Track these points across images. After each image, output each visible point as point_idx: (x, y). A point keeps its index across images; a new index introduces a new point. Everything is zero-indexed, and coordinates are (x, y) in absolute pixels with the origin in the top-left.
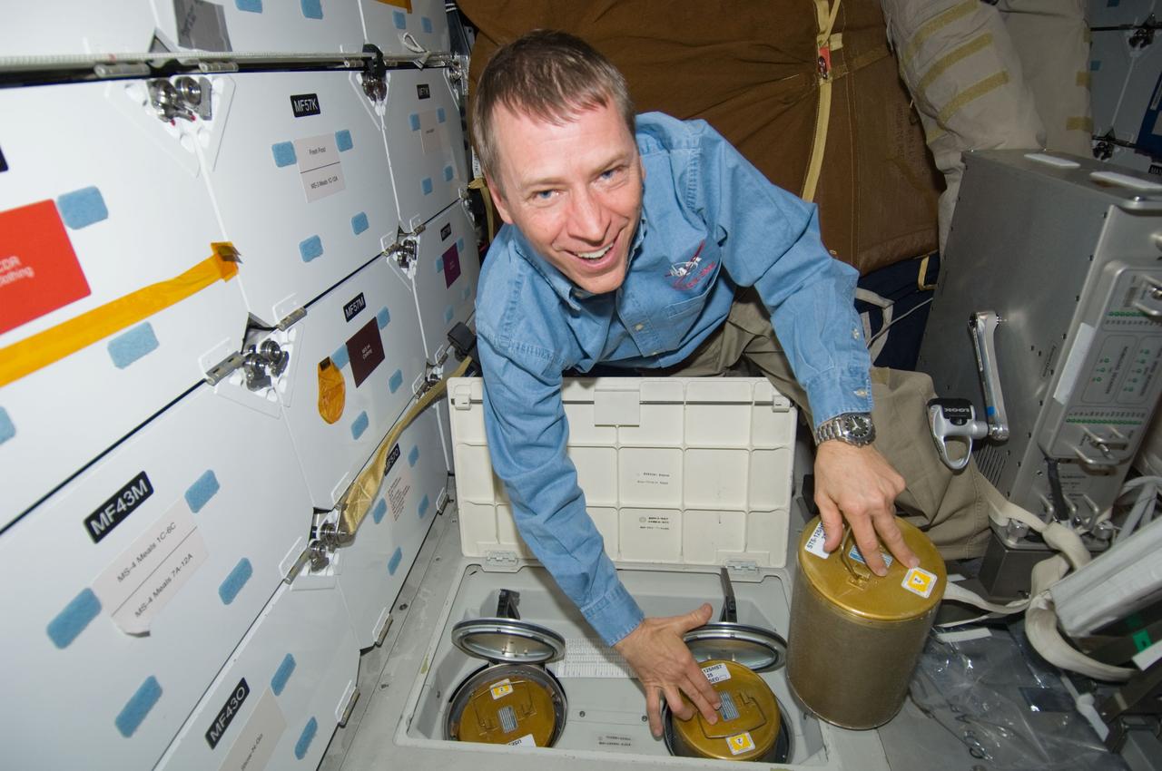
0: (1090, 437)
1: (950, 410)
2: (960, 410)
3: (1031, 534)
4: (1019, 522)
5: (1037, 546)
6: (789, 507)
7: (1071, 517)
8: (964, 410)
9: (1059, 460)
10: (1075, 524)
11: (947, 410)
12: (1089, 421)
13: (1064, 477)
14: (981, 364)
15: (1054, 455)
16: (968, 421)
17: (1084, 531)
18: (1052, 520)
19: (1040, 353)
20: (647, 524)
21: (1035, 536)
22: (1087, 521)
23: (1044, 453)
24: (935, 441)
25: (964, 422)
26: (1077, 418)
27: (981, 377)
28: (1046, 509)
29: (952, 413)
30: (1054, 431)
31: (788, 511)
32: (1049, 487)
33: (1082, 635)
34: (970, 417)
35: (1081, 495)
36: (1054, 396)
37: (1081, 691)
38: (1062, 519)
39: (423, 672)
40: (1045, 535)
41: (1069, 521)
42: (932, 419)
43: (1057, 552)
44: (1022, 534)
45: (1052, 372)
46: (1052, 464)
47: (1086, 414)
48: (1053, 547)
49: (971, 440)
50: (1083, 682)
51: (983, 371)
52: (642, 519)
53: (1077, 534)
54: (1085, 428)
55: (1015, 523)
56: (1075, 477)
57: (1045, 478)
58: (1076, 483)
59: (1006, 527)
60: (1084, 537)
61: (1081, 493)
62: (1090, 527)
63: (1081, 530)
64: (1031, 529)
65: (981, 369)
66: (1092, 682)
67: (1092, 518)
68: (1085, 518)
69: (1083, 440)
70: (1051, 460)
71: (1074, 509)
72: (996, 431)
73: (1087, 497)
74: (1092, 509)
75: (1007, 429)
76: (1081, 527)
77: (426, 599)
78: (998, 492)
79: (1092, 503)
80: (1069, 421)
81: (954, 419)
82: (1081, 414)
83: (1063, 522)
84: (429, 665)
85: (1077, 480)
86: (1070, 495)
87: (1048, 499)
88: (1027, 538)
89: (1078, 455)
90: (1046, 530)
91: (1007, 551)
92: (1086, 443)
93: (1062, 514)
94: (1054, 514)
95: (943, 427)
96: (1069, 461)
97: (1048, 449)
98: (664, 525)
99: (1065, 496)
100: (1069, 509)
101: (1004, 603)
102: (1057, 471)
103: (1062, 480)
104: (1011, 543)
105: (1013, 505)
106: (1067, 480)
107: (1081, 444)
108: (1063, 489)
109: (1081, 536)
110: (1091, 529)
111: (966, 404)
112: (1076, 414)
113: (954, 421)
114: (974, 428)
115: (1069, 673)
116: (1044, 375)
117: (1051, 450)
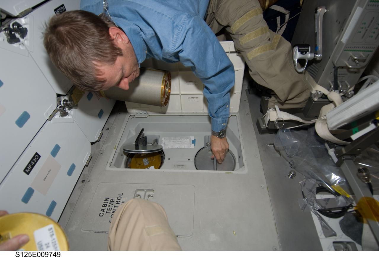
0: (352, 57)
1: (301, 48)
2: (305, 48)
3: (324, 96)
4: (320, 92)
5: (325, 100)
6: (241, 92)
7: (339, 89)
8: (306, 48)
9: (339, 67)
10: (340, 92)
11: (300, 48)
12: (353, 51)
13: (339, 74)
14: (316, 29)
15: (337, 65)
16: (307, 52)
17: (343, 94)
18: (332, 90)
19: (339, 23)
20: (191, 100)
21: (325, 96)
22: (345, 91)
23: (334, 65)
24: (294, 61)
25: (306, 53)
26: (348, 49)
27: (316, 34)
28: (330, 87)
29: (302, 49)
30: (338, 56)
31: (240, 93)
32: (333, 78)
33: (334, 129)
34: (308, 51)
35: (344, 81)
36: (342, 40)
37: (331, 148)
38: (336, 90)
39: (115, 149)
40: (329, 96)
41: (338, 91)
42: (294, 52)
43: (332, 102)
44: (320, 96)
45: (343, 30)
46: (336, 69)
47: (353, 48)
48: (330, 100)
49: (307, 60)
50: (332, 145)
51: (317, 32)
52: (189, 98)
53: (340, 95)
54: (351, 53)
55: (318, 92)
56: (344, 74)
57: (332, 75)
58: (344, 77)
59: (314, 94)
60: (343, 97)
61: (344, 80)
62: (345, 93)
63: (342, 94)
64: (324, 94)
65: (316, 31)
66: (335, 145)
67: (346, 90)
68: (344, 90)
69: (349, 58)
70: (336, 67)
71: (341, 86)
72: (317, 57)
73: (346, 82)
74: (347, 86)
75: (322, 56)
76: (342, 93)
77: (115, 127)
78: (314, 81)
79: (348, 84)
80: (345, 51)
81: (302, 52)
82: (351, 47)
83: (336, 91)
84: (117, 147)
85: (344, 75)
86: (340, 81)
87: (332, 83)
88: (321, 97)
89: (346, 65)
90: (329, 94)
91: (314, 102)
92: (350, 60)
93: (336, 88)
94: (333, 88)
95: (298, 55)
96: (342, 68)
97: (335, 63)
98: (197, 100)
99: (338, 82)
100: (339, 86)
101: (310, 120)
102: (337, 72)
103: (338, 75)
104: (316, 99)
105: (319, 86)
106: (340, 76)
107: (348, 60)
108: (338, 79)
109: (342, 96)
110: (346, 94)
111: (307, 46)
112: (348, 48)
113: (302, 53)
114: (309, 55)
115: (328, 142)
116: (339, 32)
117: (337, 63)
